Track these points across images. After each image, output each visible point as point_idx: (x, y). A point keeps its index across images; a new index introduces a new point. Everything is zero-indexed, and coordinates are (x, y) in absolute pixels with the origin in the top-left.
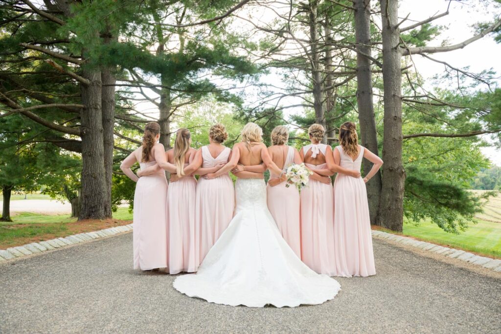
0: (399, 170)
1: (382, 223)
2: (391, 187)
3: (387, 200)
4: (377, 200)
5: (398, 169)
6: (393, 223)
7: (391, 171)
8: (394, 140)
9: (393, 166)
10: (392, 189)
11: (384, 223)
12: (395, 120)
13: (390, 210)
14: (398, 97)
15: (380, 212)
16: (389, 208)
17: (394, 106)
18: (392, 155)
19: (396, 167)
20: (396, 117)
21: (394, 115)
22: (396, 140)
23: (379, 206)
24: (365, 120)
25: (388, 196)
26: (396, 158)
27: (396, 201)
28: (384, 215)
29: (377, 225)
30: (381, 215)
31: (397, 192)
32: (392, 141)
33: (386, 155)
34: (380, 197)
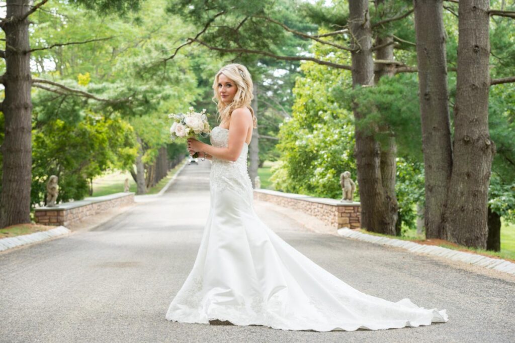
0: (481, 142)
1: (449, 234)
2: (466, 170)
3: (459, 194)
4: (443, 195)
5: (478, 140)
6: (467, 235)
7: (467, 143)
8: (474, 87)
9: (470, 135)
10: (468, 175)
11: (452, 235)
12: (476, 52)
13: (463, 211)
14: (482, 10)
15: (447, 215)
16: (462, 209)
17: (475, 28)
18: (469, 116)
19: (476, 137)
20: (477, 46)
21: (474, 44)
22: (476, 88)
23: (445, 206)
24: (426, 49)
25: (460, 187)
26: (476, 120)
27: (475, 195)
28: (454, 221)
29: (440, 239)
30: (447, 220)
31: (476, 181)
32: (470, 89)
33: (459, 116)
34: (448, 189)
